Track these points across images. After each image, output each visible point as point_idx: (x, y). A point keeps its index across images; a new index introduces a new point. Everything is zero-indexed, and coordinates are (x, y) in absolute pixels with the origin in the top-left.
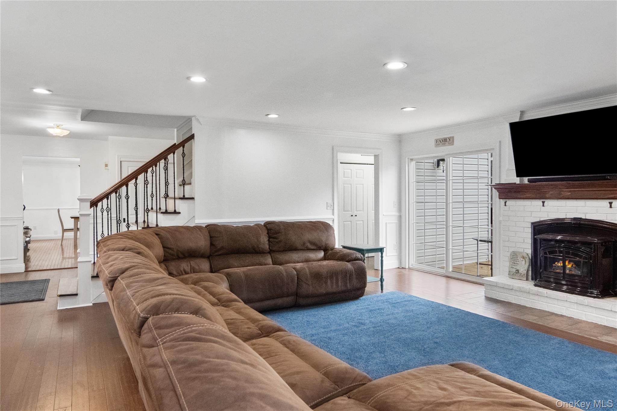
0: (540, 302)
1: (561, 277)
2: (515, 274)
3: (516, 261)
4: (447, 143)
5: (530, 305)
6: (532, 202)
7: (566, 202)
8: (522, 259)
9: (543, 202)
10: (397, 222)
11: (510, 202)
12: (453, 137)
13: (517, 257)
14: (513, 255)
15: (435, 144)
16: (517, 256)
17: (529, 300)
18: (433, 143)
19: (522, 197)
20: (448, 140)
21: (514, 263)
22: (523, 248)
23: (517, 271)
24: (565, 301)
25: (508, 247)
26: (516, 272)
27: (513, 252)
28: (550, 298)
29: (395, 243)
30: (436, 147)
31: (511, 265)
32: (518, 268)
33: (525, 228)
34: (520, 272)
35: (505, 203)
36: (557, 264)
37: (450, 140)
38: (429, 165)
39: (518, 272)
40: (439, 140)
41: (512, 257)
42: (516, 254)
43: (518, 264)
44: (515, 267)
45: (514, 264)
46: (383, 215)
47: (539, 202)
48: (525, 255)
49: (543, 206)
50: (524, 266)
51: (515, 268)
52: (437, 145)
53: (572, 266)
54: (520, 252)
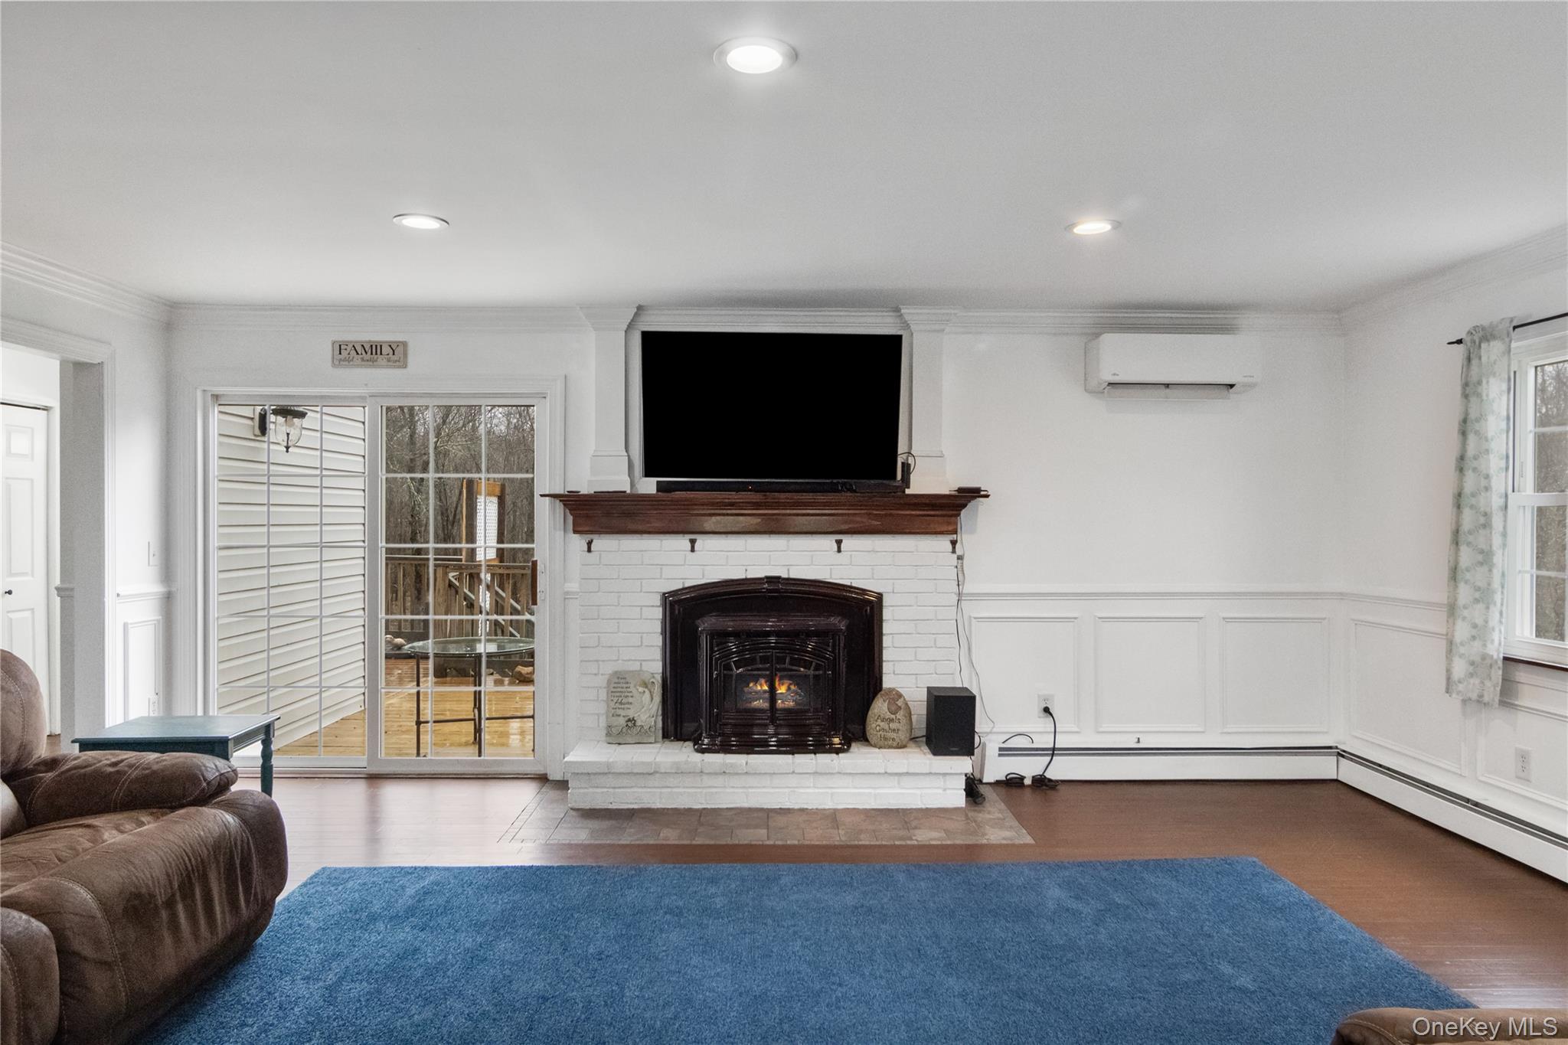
0: (728, 790)
1: (767, 719)
2: (624, 732)
3: (627, 696)
4: (381, 360)
5: (701, 804)
6: (664, 541)
7: (746, 541)
8: (641, 689)
9: (693, 542)
10: (160, 617)
11: (601, 543)
12: (405, 344)
13: (627, 685)
14: (615, 683)
15: (333, 358)
16: (627, 683)
17: (699, 790)
18: (327, 352)
19: (640, 527)
20: (386, 350)
21: (621, 703)
22: (639, 660)
23: (630, 724)
24: (789, 773)
25: (597, 661)
26: (627, 725)
27: (616, 673)
28: (755, 774)
29: (154, 697)
30: (334, 365)
31: (613, 709)
32: (631, 714)
33: (643, 608)
34: (639, 723)
35: (590, 544)
36: (754, 688)
37: (394, 351)
38: (242, 424)
39: (634, 724)
40: (350, 346)
41: (614, 688)
42: (625, 678)
43: (631, 703)
44: (622, 713)
45: (620, 706)
46: (118, 595)
47: (682, 542)
48: (647, 677)
49: (693, 550)
50: (648, 708)
51: (624, 716)
52: (340, 360)
53: (789, 689)
54: (633, 671)
